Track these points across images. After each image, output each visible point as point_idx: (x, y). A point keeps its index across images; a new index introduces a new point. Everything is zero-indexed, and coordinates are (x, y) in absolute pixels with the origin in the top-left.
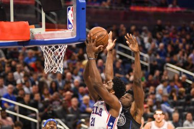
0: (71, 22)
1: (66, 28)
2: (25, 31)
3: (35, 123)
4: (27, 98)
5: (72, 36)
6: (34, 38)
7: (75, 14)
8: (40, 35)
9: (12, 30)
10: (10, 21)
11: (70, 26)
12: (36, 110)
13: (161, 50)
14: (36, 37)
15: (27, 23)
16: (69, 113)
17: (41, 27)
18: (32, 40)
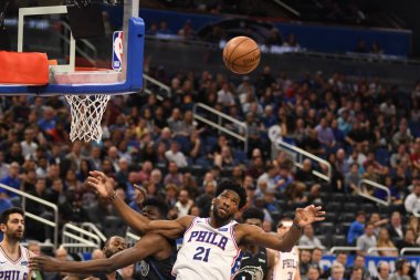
0: (119, 57)
1: (110, 67)
2: (40, 69)
3: (52, 228)
4: (40, 186)
5: (119, 80)
6: (55, 82)
7: (126, 44)
8: (65, 75)
9: (18, 65)
10: (16, 50)
11: (116, 64)
12: (54, 206)
13: (269, 117)
14: (58, 80)
15: (44, 55)
16: (109, 215)
17: (68, 63)
18: (51, 84)
